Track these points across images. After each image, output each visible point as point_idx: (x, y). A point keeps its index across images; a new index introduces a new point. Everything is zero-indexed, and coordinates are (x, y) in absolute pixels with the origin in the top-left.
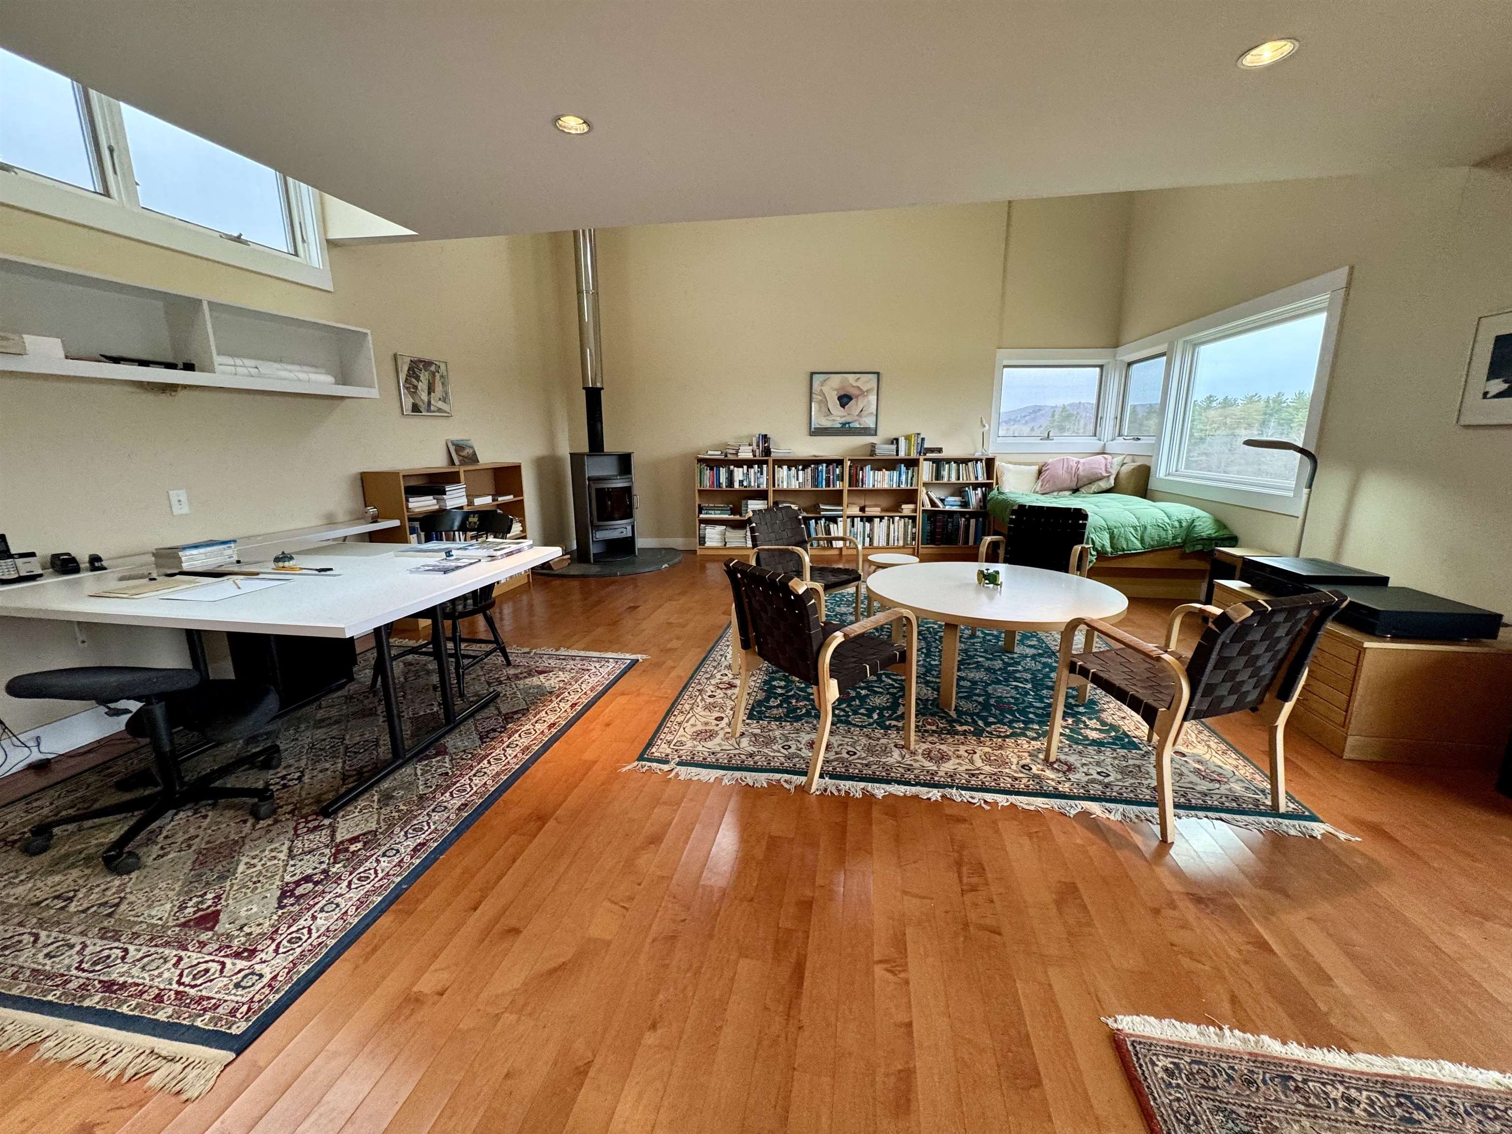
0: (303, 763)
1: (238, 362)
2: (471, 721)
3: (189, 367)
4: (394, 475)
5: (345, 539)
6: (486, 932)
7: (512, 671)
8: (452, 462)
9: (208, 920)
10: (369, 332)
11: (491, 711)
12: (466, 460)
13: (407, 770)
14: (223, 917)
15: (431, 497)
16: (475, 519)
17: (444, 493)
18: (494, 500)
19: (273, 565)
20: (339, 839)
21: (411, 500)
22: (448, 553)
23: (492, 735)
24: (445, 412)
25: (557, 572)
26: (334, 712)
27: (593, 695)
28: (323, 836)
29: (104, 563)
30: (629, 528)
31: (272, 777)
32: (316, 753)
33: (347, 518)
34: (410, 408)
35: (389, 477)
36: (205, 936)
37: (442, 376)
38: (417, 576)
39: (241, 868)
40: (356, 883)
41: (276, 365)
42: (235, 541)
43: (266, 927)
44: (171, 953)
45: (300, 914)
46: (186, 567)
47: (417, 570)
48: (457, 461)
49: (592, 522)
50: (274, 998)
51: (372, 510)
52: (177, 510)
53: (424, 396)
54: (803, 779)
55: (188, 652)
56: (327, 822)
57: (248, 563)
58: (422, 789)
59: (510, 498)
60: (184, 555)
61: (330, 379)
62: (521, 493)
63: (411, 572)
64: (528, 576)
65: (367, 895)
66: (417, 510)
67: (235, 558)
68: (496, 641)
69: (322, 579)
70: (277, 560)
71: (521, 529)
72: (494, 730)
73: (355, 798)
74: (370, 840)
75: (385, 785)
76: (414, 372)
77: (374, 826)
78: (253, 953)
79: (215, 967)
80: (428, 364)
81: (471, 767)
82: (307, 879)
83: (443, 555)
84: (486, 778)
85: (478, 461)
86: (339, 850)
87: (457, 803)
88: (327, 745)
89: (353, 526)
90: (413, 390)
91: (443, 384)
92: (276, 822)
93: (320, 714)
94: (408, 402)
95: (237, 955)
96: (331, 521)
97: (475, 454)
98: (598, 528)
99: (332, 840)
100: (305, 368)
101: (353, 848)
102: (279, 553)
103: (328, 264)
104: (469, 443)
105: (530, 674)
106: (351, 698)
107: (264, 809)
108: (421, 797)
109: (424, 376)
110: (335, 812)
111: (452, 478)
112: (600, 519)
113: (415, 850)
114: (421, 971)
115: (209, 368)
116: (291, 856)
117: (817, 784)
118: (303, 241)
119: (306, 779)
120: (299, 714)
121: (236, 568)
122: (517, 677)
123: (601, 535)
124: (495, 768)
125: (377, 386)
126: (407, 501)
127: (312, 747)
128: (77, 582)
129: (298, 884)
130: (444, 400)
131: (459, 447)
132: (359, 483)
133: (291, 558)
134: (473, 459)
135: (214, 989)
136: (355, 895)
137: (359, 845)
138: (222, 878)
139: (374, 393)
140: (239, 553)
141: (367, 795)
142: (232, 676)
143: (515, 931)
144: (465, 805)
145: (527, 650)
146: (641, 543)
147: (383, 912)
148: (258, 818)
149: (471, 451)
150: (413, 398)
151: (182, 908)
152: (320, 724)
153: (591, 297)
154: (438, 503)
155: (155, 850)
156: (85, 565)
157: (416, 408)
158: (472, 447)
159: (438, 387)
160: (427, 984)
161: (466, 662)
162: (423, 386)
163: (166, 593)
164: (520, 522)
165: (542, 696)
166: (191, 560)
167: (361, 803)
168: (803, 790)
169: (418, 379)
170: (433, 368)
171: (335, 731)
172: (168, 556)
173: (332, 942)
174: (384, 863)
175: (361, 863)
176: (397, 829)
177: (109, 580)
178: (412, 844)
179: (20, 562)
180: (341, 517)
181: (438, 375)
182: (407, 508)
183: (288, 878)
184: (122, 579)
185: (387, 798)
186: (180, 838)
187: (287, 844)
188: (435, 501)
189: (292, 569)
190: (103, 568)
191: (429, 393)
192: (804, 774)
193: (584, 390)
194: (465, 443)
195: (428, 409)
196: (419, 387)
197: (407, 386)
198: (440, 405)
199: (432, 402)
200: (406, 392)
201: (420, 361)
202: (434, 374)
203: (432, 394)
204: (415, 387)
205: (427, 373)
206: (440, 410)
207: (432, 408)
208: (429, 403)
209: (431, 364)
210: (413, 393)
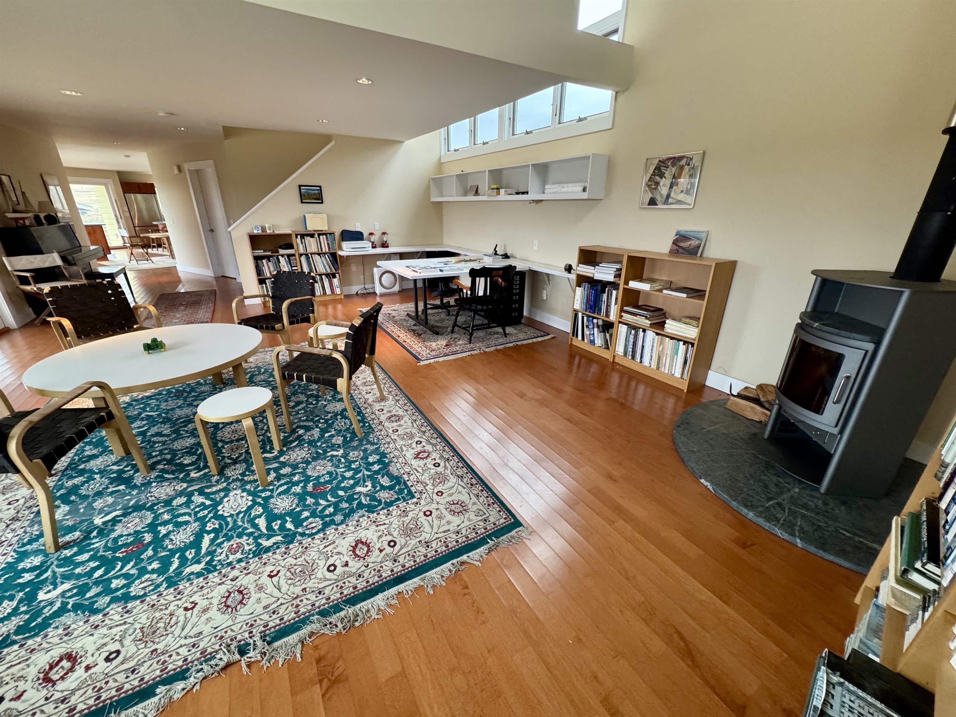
12: (682, 251)
24: (686, 203)
34: (647, 201)
37: (693, 168)
41: (565, 185)
48: (672, 251)
61: (581, 189)
80: (676, 160)
85: (700, 254)
90: (653, 184)
91: (691, 175)
94: (646, 197)
97: (699, 247)
100: (578, 184)
103: (613, 110)
104: (698, 235)
109: (669, 173)
130: (688, 192)
134: (692, 251)
149: (697, 242)
150: (652, 194)
157: (652, 202)
158: (702, 240)
159: (684, 180)
162: (665, 183)
169: (662, 176)
170: (683, 162)
181: (687, 168)
191: (671, 187)
193: (945, 132)
194: (692, 234)
195: (666, 202)
196: (661, 184)
197: (650, 183)
198: (682, 197)
199: (672, 195)
200: (647, 188)
201: (669, 159)
202: (682, 168)
203: (675, 187)
204: (657, 184)
205: (674, 169)
206: (679, 202)
207: (670, 200)
208: (668, 196)
209: (681, 158)
210: (655, 189)
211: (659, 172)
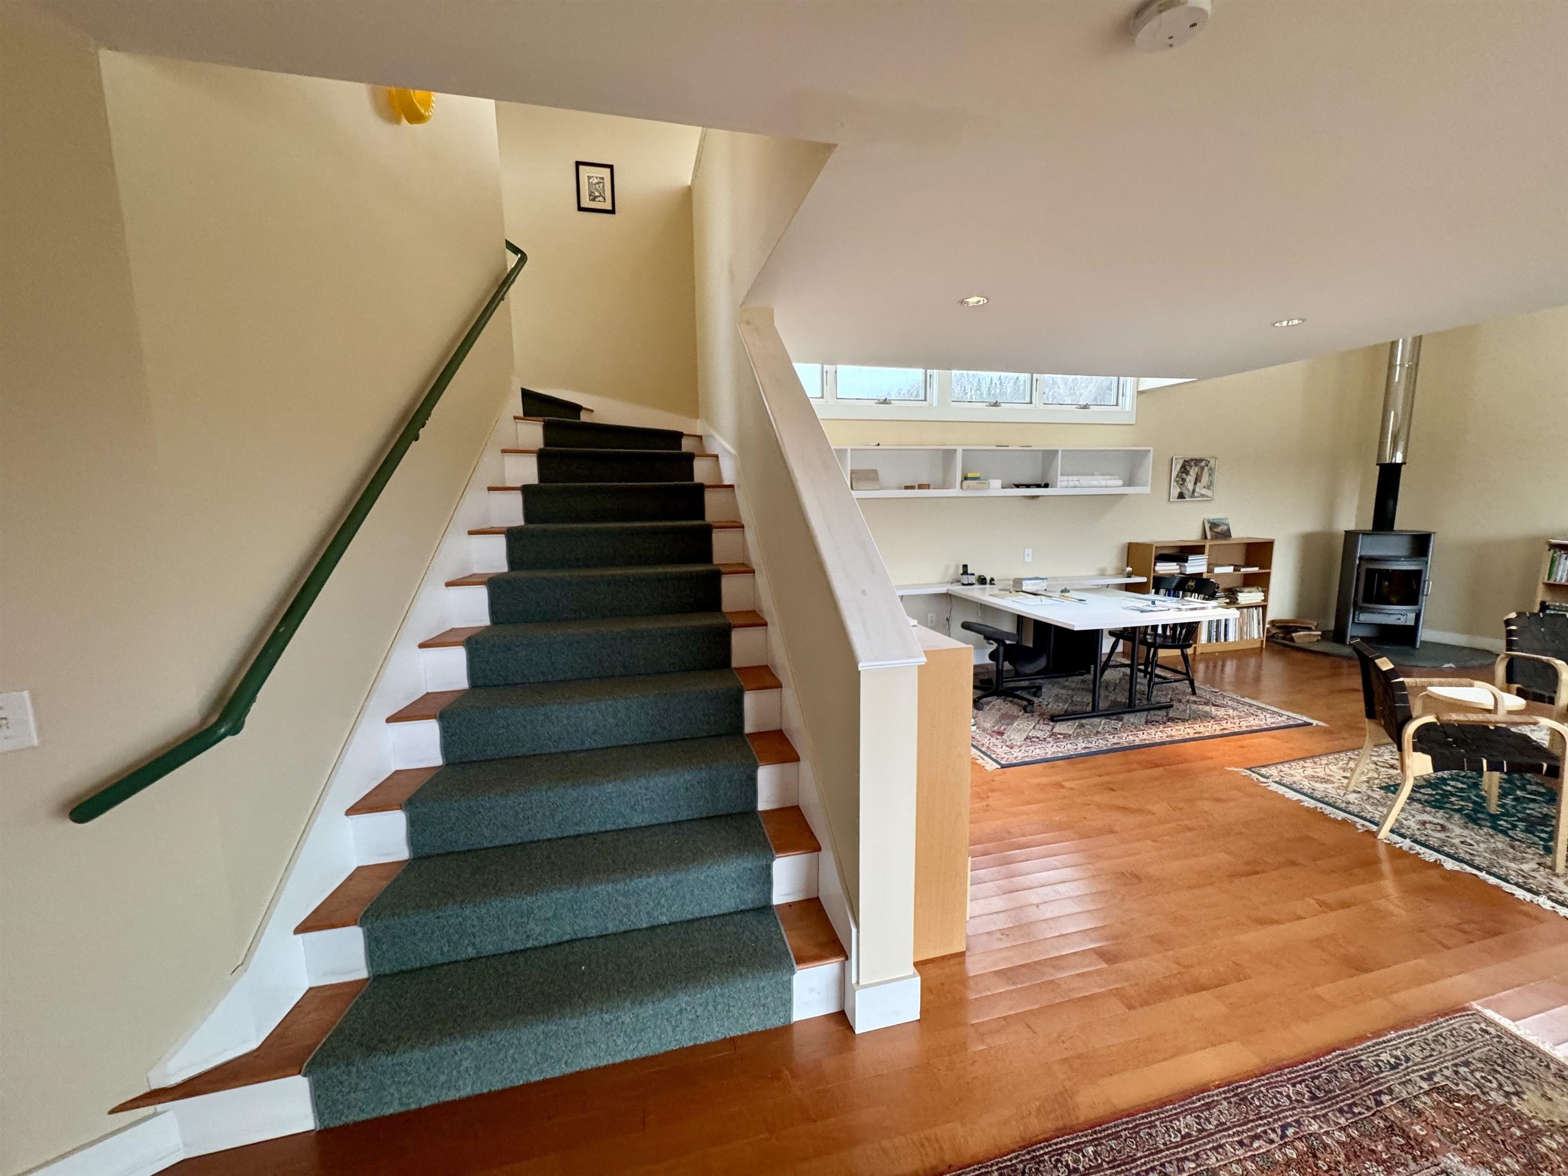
0: (1050, 700)
1: (1070, 478)
2: (1146, 713)
3: (1046, 486)
4: (1148, 546)
5: (1108, 586)
6: (1102, 784)
7: (1193, 698)
8: (1205, 537)
9: (1001, 734)
10: (1151, 449)
11: (1164, 712)
12: (1219, 536)
13: (1097, 720)
14: (1005, 735)
15: (1175, 564)
16: (1193, 584)
17: (1186, 561)
18: (1235, 570)
19: (1059, 594)
20: (1054, 731)
21: (1158, 564)
22: (1153, 603)
23: (1154, 723)
24: (1208, 497)
25: (1296, 645)
26: (1073, 685)
27: (1246, 729)
28: (1049, 728)
29: (995, 582)
30: (1412, 616)
31: (1035, 700)
32: (1057, 698)
33: (1113, 572)
34: (1177, 495)
35: (1147, 546)
36: (999, 737)
37: (1211, 469)
38: (1125, 611)
39: (1015, 724)
40: (1055, 746)
41: (1089, 477)
42: (1046, 579)
43: (1019, 744)
44: (988, 737)
45: (1031, 746)
46: (1024, 588)
47: (1127, 608)
48: (1209, 536)
49: (1355, 602)
50: (1015, 761)
51: (1129, 569)
52: (1026, 560)
53: (1190, 486)
54: (1374, 828)
55: (1016, 625)
56: (1052, 724)
57: (1049, 591)
58: (1100, 729)
59: (1255, 569)
60: (1024, 583)
61: (1120, 482)
62: (1269, 566)
63: (1123, 608)
64: (1262, 641)
65: (1058, 752)
66: (1161, 572)
67: (1045, 588)
68: (1187, 674)
69: (1080, 604)
70: (1062, 591)
71: (1263, 598)
72: (1157, 722)
73: (1067, 720)
74: (1066, 736)
75: (1084, 721)
76: (1185, 469)
77: (1071, 733)
78: (1012, 748)
79: (1000, 746)
80: (1197, 461)
81: (1132, 731)
82: (1038, 738)
83: (1150, 603)
84: (1137, 739)
85: (1230, 536)
86: (1053, 734)
87: (1115, 741)
88: (1064, 697)
89: (1117, 578)
90: (1182, 482)
91: (1210, 475)
92: (1032, 716)
93: (1067, 683)
94: (1175, 491)
95: (1007, 746)
96: (1103, 574)
97: (1229, 530)
98: (1363, 610)
99: (1052, 730)
100: (1107, 477)
101: (1059, 736)
102: (1064, 588)
103: (1135, 409)
104: (1225, 521)
105: (1206, 704)
106: (1085, 681)
107: (1029, 709)
108: (1098, 732)
109: (1193, 471)
110: (1057, 721)
111: (1197, 550)
112: (1365, 600)
113: (1085, 748)
114: (1067, 780)
115: (1055, 486)
116: (1034, 728)
117: (1384, 833)
118: (1123, 395)
119: (1050, 706)
120: (1058, 680)
121: (1044, 593)
122: (1195, 702)
123: (1364, 617)
124: (1145, 737)
125: (1149, 485)
126: (1155, 565)
127: (1057, 695)
128: (984, 589)
129: (1033, 737)
130: (1208, 487)
131: (1214, 525)
132: (1126, 550)
133: (1069, 591)
134: (1227, 534)
135: (999, 751)
136: (1053, 750)
137: (1062, 736)
138: (1008, 724)
139: (1146, 490)
140: (1048, 586)
141: (1073, 721)
142: (1031, 645)
143: (1113, 790)
144: (1118, 744)
145: (1216, 690)
146: (1425, 634)
147: (1062, 759)
148: (1026, 712)
149: (1225, 527)
150: (1180, 488)
151: (994, 727)
152: (1064, 687)
153: (1404, 372)
154: (1180, 568)
155: (988, 708)
156: (988, 581)
157: (1181, 496)
158: (1228, 525)
159: (1205, 478)
160: (1068, 784)
161: (1157, 680)
162: (1190, 479)
163: (1014, 599)
164: (1263, 591)
165: (1207, 717)
166: (1027, 586)
167: (1070, 723)
168: (1374, 835)
169: (1187, 473)
170: (1203, 464)
171: (1070, 692)
172: (1017, 583)
173: (1039, 758)
174: (1069, 746)
175: (1060, 742)
176: (1080, 738)
177: (995, 589)
178: (1084, 745)
179: (970, 577)
180: (1110, 571)
181: (1206, 469)
182: (1154, 570)
183: (1030, 734)
184: (1000, 590)
185: (1081, 726)
186: (997, 707)
187: (1034, 724)
188: (1178, 567)
189: (1067, 597)
190: (994, 584)
191: (1195, 484)
192: (1377, 824)
193: (1377, 464)
194: (1221, 521)
195: (1192, 496)
196: (1187, 480)
197: (1178, 479)
198: (1204, 491)
199: (1197, 490)
200: (1175, 484)
201: (1192, 460)
202: (1202, 468)
203: (1198, 484)
204: (1184, 480)
205: (1196, 468)
206: (1202, 496)
207: (1196, 494)
208: (1194, 491)
209: (1201, 460)
210: (1182, 484)
211: (1184, 469)
